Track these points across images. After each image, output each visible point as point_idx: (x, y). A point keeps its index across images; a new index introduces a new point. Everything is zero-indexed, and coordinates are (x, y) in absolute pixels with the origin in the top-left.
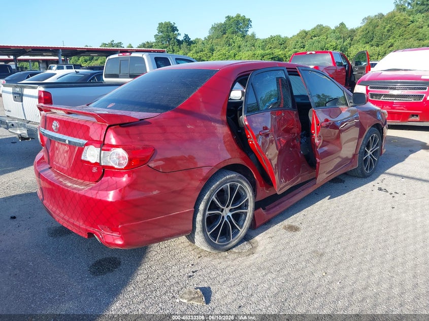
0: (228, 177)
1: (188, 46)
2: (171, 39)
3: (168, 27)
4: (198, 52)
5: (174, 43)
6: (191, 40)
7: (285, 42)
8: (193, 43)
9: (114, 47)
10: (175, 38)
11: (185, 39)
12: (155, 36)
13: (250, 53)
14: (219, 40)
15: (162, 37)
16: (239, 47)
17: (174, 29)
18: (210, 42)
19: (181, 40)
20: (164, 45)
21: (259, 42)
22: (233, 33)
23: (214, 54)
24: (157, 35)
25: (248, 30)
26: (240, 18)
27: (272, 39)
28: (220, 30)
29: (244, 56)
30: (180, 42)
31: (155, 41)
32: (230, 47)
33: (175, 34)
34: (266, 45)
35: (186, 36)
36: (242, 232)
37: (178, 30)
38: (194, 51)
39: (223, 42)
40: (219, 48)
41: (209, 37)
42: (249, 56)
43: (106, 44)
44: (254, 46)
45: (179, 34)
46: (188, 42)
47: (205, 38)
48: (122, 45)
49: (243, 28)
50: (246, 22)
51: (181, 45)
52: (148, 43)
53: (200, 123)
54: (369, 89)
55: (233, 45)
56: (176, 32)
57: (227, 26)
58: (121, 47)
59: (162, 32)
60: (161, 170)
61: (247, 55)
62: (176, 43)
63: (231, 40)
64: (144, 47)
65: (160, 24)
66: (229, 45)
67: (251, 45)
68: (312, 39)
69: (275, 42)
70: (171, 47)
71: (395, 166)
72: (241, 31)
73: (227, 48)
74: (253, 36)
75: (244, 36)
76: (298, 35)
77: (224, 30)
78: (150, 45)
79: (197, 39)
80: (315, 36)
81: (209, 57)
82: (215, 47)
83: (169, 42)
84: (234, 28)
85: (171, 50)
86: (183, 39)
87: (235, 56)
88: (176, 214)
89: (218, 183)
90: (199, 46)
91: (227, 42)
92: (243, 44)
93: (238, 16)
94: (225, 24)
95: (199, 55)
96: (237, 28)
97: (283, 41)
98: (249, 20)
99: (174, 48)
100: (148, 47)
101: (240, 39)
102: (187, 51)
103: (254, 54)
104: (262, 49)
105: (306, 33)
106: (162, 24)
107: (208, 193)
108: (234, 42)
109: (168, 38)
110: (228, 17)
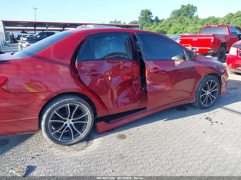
0: (67, 100)
1: (157, 23)
2: (147, 19)
3: (146, 12)
4: (161, 27)
5: (149, 21)
6: (159, 19)
7: (217, 21)
8: (160, 22)
9: (116, 23)
10: (150, 18)
11: (156, 19)
12: (139, 17)
13: (193, 27)
14: (175, 19)
15: (143, 18)
16: (187, 24)
17: (149, 13)
18: (170, 21)
19: (153, 20)
20: (144, 23)
21: (200, 21)
22: (184, 15)
23: (171, 28)
24: (140, 17)
25: (194, 14)
26: (190, 6)
27: (209, 19)
28: (177, 14)
29: (189, 29)
30: (152, 21)
31: (138, 20)
32: (181, 24)
33: (150, 17)
34: (204, 22)
35: (157, 17)
36: (83, 135)
37: (152, 14)
38: (159, 26)
39: (178, 21)
40: (175, 24)
41: (170, 18)
42: (192, 29)
43: (112, 22)
44: (197, 23)
45: (152, 16)
46: (157, 20)
47: (168, 18)
48: (121, 23)
49: (191, 12)
50: (193, 9)
51: (153, 23)
52: (134, 21)
53: (48, 65)
54: (238, 50)
55: (184, 23)
56: (151, 15)
57: (181, 11)
58: (120, 23)
59: (143, 15)
60: (12, 92)
61: (191, 29)
62: (150, 22)
63: (183, 20)
64: (132, 23)
65: (142, 11)
66: (181, 23)
67: (195, 22)
68: (236, 18)
69: (210, 20)
70: (147, 24)
71: (234, 104)
72: (189, 14)
73: (180, 25)
74: (197, 17)
75: (191, 17)
76: (226, 16)
77: (179, 14)
78: (136, 22)
79: (163, 19)
80: (237, 17)
81: (168, 29)
82: (172, 24)
83: (146, 21)
84: (186, 12)
85: (147, 25)
86: (154, 19)
87: (183, 29)
88: (25, 119)
89: (58, 103)
90: (163, 23)
91: (180, 21)
92: (190, 22)
93: (189, 5)
94: (180, 10)
95: (162, 28)
96: (188, 12)
97: (216, 20)
98: (196, 8)
99: (149, 24)
100: (134, 24)
101: (188, 19)
102: (156, 26)
103: (196, 28)
104: (202, 25)
105: (232, 15)
106: (143, 10)
107: (50, 109)
108: (184, 21)
109: (146, 19)
110: (183, 6)
